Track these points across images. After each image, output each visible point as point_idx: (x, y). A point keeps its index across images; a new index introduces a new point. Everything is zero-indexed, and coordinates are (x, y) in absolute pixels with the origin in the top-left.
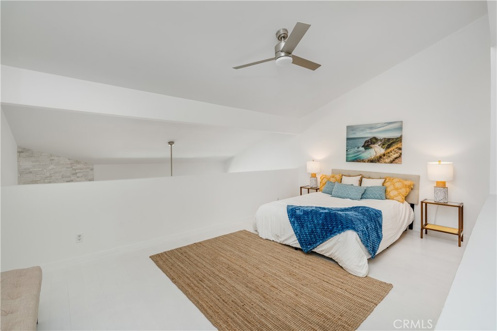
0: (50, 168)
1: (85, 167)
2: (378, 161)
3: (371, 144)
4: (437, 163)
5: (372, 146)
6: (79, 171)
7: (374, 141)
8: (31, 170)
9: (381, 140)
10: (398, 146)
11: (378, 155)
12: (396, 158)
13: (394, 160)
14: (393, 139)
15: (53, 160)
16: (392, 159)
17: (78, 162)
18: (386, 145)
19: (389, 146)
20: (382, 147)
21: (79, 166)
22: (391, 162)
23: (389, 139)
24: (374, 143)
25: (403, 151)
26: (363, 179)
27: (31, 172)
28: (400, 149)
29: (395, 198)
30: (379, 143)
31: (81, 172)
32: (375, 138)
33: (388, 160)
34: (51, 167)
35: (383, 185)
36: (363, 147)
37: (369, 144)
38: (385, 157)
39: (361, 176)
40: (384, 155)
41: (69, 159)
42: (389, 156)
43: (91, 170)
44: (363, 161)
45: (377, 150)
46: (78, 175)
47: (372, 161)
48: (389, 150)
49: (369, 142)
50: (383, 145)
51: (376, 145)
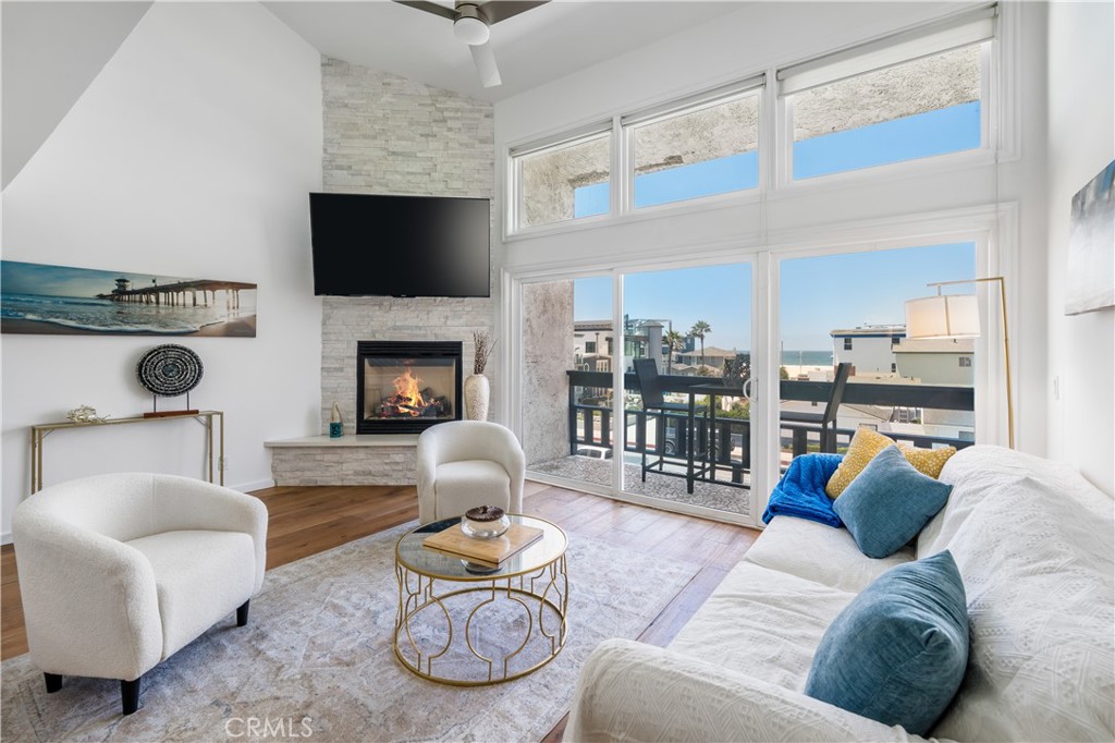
0: (383, 100)
1: (470, 107)
6: (452, 114)
8: (346, 101)
15: (389, 84)
17: (449, 94)
21: (451, 104)
27: (346, 106)
31: (458, 118)
34: (387, 98)
41: (427, 86)
43: (487, 116)
46: (450, 124)
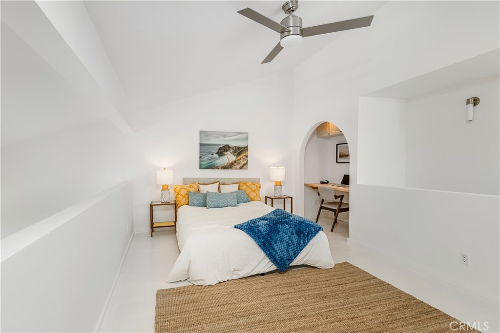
2: (231, 168)
3: (224, 151)
4: (276, 168)
5: (225, 153)
7: (227, 148)
9: (233, 148)
10: (246, 154)
11: (231, 162)
12: (244, 165)
13: (243, 167)
14: (242, 148)
16: (241, 166)
18: (237, 153)
19: (239, 154)
20: (233, 155)
22: (241, 168)
23: (239, 148)
24: (227, 151)
25: (249, 159)
26: (221, 186)
28: (247, 157)
29: (256, 199)
30: (231, 151)
32: (227, 146)
33: (238, 167)
35: (239, 189)
36: (217, 153)
37: (222, 151)
38: (236, 164)
39: (218, 183)
40: (235, 162)
42: (239, 163)
44: (217, 168)
45: (229, 157)
47: (225, 168)
48: (239, 158)
49: (222, 149)
50: (235, 152)
51: (229, 153)
